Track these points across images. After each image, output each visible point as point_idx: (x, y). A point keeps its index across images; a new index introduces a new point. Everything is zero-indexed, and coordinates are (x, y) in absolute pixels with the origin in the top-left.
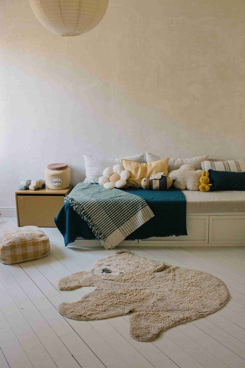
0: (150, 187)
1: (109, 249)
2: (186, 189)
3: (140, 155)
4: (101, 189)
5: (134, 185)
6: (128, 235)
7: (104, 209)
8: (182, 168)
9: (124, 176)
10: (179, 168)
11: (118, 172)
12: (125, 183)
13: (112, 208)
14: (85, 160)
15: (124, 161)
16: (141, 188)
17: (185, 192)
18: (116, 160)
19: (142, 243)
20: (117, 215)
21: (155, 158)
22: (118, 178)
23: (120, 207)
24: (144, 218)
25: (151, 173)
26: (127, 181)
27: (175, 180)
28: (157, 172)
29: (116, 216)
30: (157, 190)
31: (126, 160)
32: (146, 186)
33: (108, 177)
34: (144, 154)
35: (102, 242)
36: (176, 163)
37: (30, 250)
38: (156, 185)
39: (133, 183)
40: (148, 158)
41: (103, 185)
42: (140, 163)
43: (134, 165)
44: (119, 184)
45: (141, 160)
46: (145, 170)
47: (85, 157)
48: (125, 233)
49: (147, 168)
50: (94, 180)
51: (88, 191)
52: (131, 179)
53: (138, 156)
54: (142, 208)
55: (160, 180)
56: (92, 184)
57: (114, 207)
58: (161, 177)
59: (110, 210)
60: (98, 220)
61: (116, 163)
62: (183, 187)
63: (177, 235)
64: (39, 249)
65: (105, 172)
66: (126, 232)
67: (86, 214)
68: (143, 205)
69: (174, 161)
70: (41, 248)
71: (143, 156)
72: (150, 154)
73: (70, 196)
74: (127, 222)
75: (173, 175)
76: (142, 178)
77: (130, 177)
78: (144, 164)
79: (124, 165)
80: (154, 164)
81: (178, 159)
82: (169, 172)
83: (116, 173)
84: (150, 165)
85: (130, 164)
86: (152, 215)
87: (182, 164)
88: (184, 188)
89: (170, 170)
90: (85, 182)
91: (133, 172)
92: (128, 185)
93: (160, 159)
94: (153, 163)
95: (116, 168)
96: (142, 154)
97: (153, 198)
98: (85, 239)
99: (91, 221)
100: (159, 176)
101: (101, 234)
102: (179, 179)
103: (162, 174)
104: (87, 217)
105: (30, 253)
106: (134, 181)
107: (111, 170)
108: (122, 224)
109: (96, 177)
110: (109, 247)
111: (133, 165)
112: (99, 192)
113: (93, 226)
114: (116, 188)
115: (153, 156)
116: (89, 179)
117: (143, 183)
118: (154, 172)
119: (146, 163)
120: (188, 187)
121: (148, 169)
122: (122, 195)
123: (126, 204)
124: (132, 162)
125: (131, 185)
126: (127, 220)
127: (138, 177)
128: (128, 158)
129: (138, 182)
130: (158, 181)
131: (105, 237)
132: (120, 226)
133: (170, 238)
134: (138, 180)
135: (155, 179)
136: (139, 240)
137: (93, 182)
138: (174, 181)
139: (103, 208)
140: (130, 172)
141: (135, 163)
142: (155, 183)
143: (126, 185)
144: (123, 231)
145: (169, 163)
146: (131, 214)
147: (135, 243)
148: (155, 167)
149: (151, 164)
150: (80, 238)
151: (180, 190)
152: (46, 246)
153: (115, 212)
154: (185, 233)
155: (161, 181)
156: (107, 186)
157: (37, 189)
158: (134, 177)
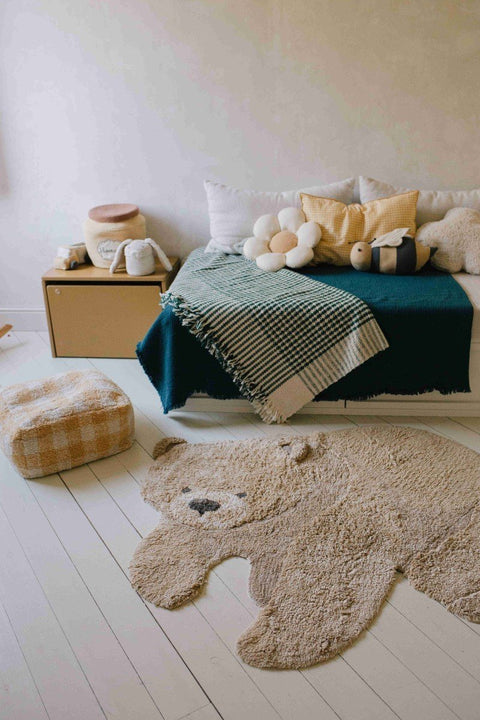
0: (372, 266)
1: (274, 423)
2: (463, 271)
3: (343, 182)
4: (249, 270)
5: (331, 259)
6: (321, 390)
7: (263, 328)
8: (453, 217)
9: (306, 238)
10: (442, 218)
11: (291, 228)
12: (311, 254)
13: (283, 325)
14: (209, 195)
15: (306, 200)
16: (348, 268)
17: (462, 280)
18: (285, 194)
19: (355, 407)
20: (296, 341)
21: (383, 190)
22: (292, 243)
23: (303, 322)
24: (363, 350)
25: (374, 229)
26: (315, 249)
27: (436, 249)
28: (389, 229)
29: (291, 345)
30: (390, 273)
31: (311, 197)
32: (364, 265)
33: (267, 238)
34: (353, 182)
35: (256, 406)
36: (435, 204)
37: (89, 434)
38: (389, 260)
39: (329, 254)
40: (364, 190)
41: (252, 261)
42: (347, 205)
43: (332, 208)
44: (295, 258)
45: (349, 198)
46: (359, 222)
47: (208, 189)
48: (314, 385)
49: (363, 216)
50: (231, 246)
51: (218, 274)
52: (325, 244)
53: (339, 185)
54: (359, 326)
55: (398, 248)
56: (227, 255)
57: (288, 322)
58: (401, 241)
59: (279, 329)
60: (247, 354)
61: (287, 205)
62: (454, 267)
63: (444, 391)
64: (111, 431)
65: (259, 227)
66: (315, 381)
67: (216, 340)
68: (361, 318)
69: (431, 198)
70: (114, 427)
71: (352, 185)
72: (371, 180)
73: (175, 289)
74: (319, 358)
75: (428, 235)
76: (351, 243)
77: (322, 240)
78: (357, 206)
79: (307, 209)
80: (381, 206)
81: (439, 193)
82: (418, 227)
83: (285, 229)
84: (373, 210)
85: (321, 205)
86: (384, 345)
87: (451, 206)
88: (458, 269)
89: (420, 222)
90: (208, 250)
91: (330, 227)
92: (318, 259)
93: (394, 193)
94: (377, 202)
95: (285, 217)
96: (348, 180)
97: (386, 299)
98: (215, 397)
99: (230, 358)
100: (396, 237)
101: (253, 387)
102: (447, 246)
103: (404, 232)
104: (218, 346)
105: (90, 442)
106: (331, 250)
107: (274, 221)
108: (307, 364)
109: (237, 239)
110: (274, 419)
111: (329, 210)
112: (246, 278)
113: (235, 369)
114: (286, 267)
115: (377, 185)
116: (218, 243)
117: (355, 257)
118: (381, 228)
119: (360, 203)
120: (469, 267)
121: (367, 219)
122: (305, 289)
123: (320, 316)
124: (328, 202)
125: (323, 259)
126: (320, 354)
127: (341, 239)
128: (314, 190)
129: (342, 253)
130: (395, 250)
131: (263, 395)
132: (302, 368)
133: (427, 395)
134: (342, 247)
135: (387, 246)
136: (348, 402)
137: (228, 250)
138: (434, 251)
139: (260, 324)
140: (322, 228)
141: (335, 204)
142: (387, 257)
143: (313, 261)
144: (309, 379)
145: (419, 204)
146: (330, 341)
147: (336, 407)
148: (386, 215)
149: (375, 208)
150: (200, 394)
151: (446, 273)
152: (126, 420)
153: (290, 333)
154: (465, 387)
155: (402, 250)
156: (264, 262)
157: (73, 266)
158: (333, 240)
